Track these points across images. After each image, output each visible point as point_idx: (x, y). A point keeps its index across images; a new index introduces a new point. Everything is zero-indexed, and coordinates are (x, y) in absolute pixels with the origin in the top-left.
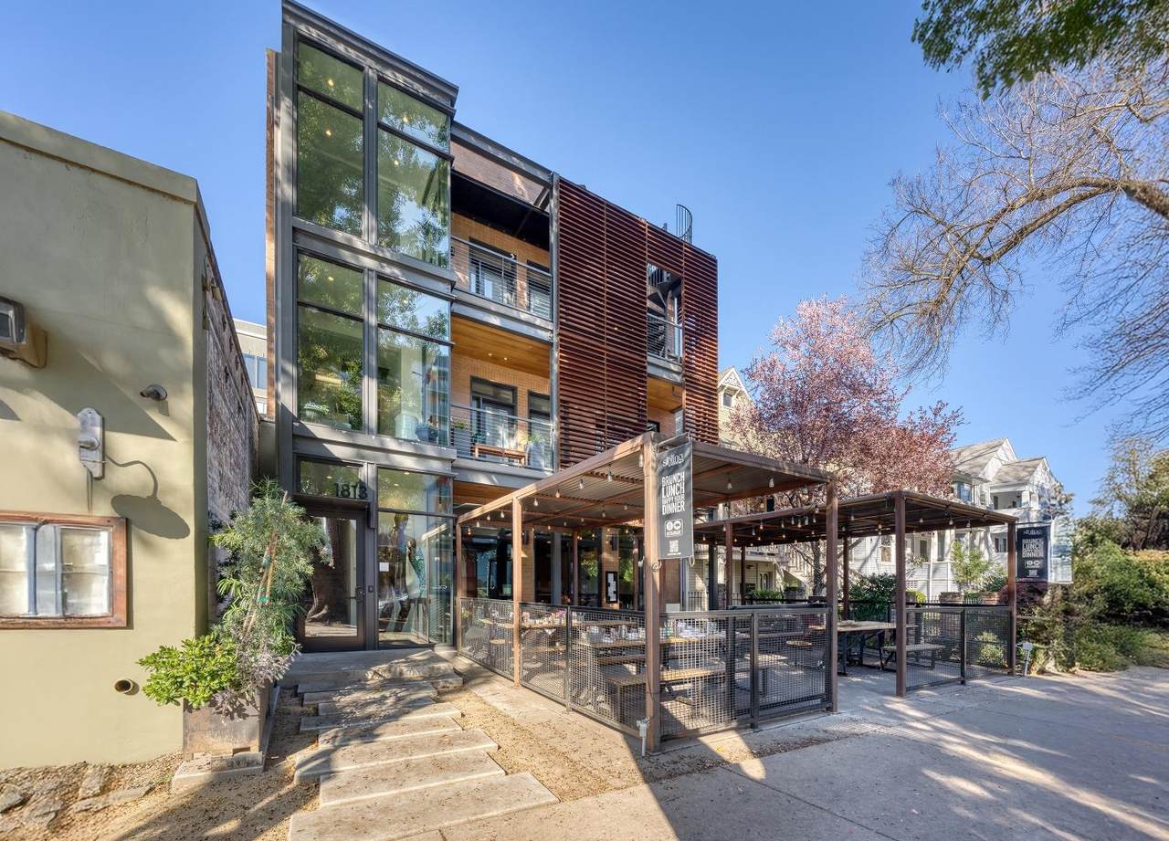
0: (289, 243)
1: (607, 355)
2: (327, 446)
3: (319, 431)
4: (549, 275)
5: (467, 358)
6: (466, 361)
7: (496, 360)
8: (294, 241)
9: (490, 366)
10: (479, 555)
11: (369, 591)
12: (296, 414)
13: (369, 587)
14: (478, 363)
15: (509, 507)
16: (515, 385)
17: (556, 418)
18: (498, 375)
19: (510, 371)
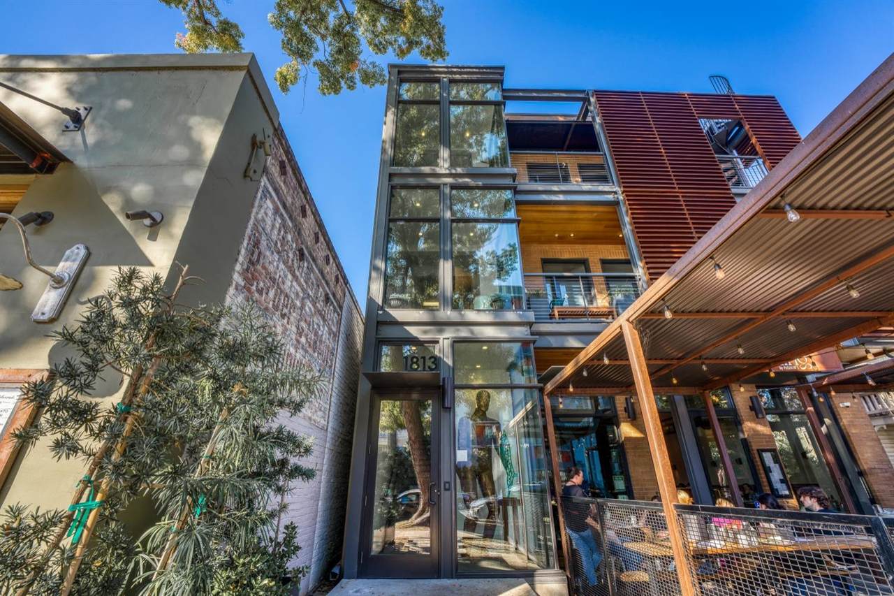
0: (386, 183)
1: (682, 196)
2: (407, 328)
3: (400, 314)
4: (601, 153)
5: (535, 245)
6: (535, 248)
7: (563, 240)
8: (389, 181)
9: (558, 247)
10: (575, 442)
11: (446, 489)
12: (380, 303)
13: (445, 483)
14: (546, 247)
15: (619, 339)
16: (586, 257)
17: (640, 264)
18: (567, 252)
19: (577, 246)
